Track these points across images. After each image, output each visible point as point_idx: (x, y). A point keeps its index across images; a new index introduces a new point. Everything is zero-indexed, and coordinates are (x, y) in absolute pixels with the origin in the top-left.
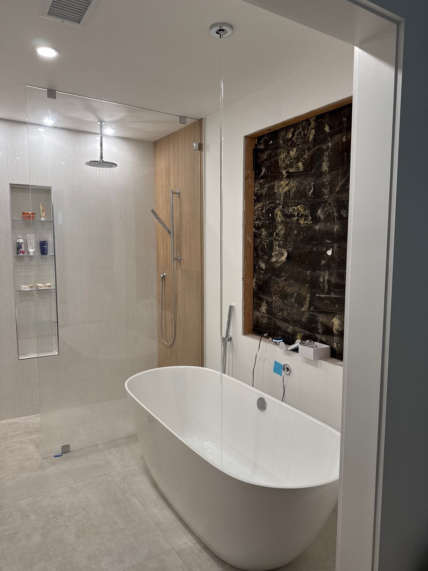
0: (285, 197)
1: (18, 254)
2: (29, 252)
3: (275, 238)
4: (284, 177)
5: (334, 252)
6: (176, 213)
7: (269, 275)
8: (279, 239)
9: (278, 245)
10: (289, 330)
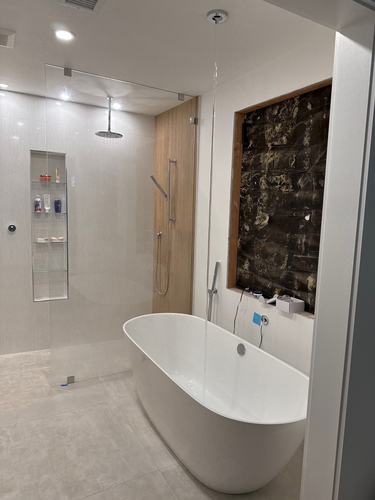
0: (269, 167)
1: (36, 211)
2: (45, 210)
3: (259, 204)
4: (269, 149)
5: (312, 217)
6: (173, 180)
7: (252, 236)
8: (263, 205)
9: (262, 210)
10: (269, 286)
